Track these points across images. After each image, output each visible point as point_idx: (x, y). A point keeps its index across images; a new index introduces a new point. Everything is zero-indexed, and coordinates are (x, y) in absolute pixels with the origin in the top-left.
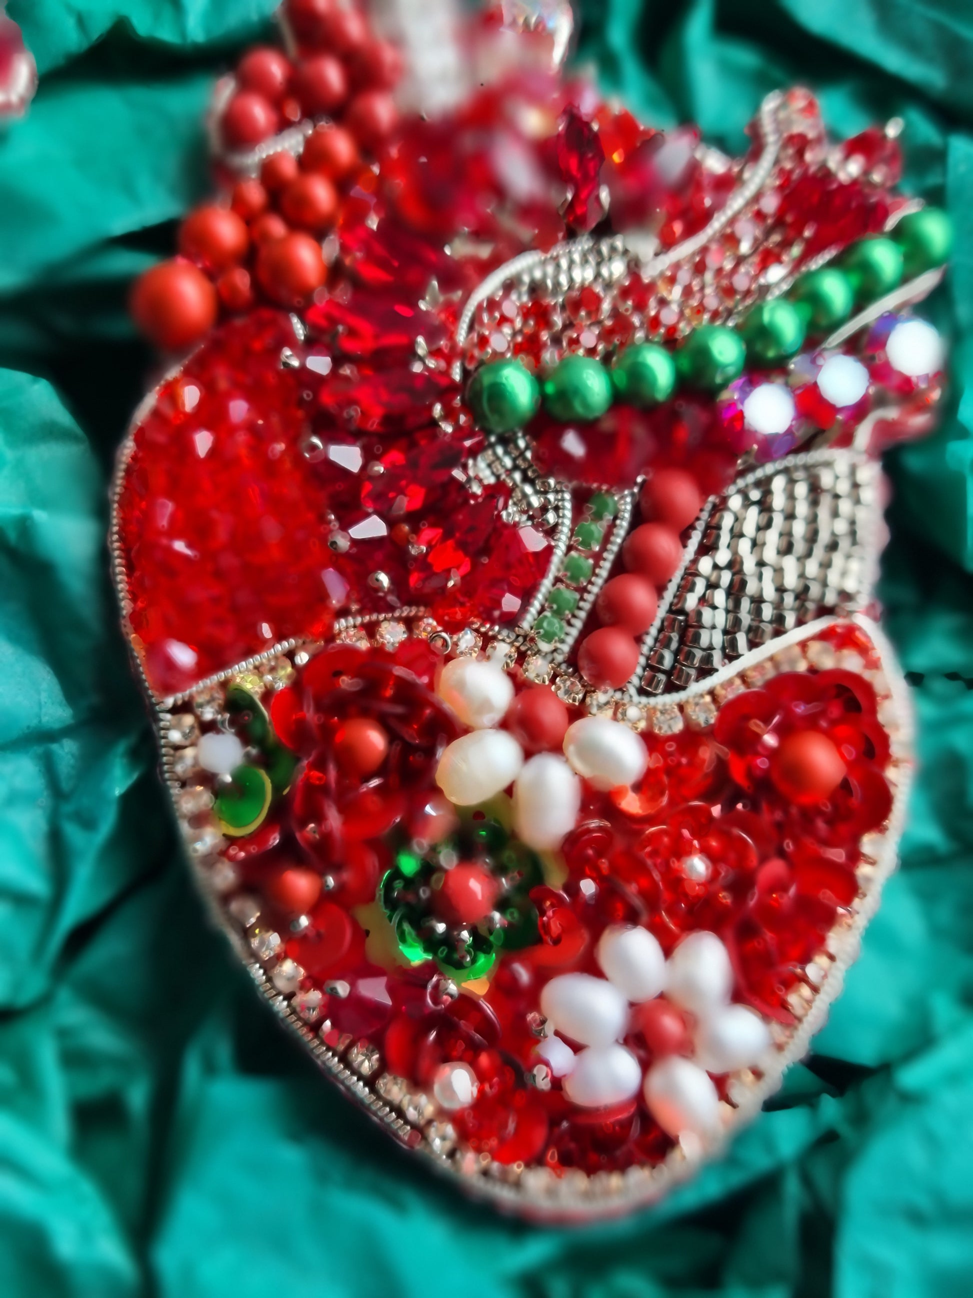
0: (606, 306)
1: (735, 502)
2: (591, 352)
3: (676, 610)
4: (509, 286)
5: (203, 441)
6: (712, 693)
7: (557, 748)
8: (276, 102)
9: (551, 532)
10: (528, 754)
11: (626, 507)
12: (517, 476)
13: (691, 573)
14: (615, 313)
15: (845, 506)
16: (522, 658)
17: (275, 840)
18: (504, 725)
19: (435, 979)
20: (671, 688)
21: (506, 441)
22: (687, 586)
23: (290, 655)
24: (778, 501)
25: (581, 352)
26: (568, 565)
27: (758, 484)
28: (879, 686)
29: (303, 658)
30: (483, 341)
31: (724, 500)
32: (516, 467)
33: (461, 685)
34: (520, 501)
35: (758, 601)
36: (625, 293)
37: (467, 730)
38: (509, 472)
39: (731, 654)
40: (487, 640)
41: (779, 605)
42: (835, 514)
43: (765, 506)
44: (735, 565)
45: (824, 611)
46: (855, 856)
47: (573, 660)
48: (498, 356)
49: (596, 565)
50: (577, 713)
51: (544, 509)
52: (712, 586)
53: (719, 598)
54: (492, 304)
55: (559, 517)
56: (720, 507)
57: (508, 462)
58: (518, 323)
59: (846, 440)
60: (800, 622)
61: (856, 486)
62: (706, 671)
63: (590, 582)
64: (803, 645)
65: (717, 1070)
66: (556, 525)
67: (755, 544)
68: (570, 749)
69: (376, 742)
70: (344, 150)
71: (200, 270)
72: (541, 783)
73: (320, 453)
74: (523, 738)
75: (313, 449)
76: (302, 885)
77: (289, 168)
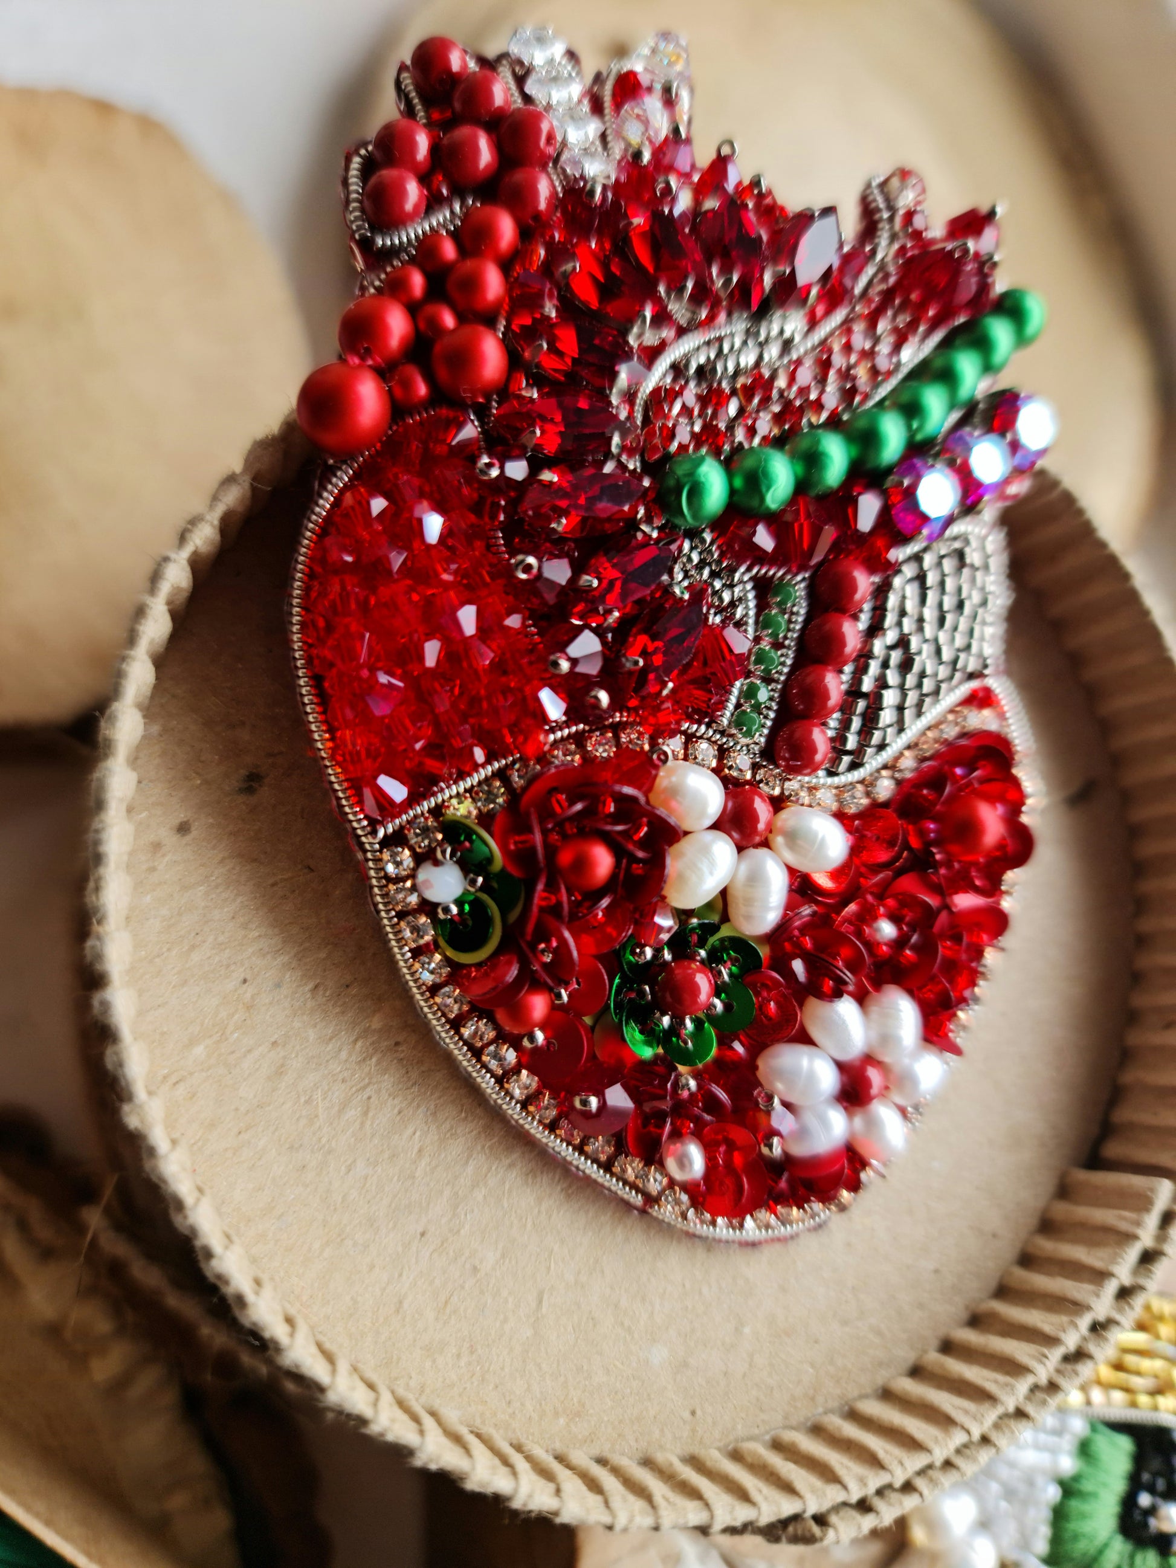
0: (776, 392)
2: (767, 440)
3: (854, 691)
4: (677, 371)
6: (885, 766)
7: (768, 841)
8: (425, 177)
10: (740, 849)
11: (801, 593)
12: (706, 572)
13: (865, 654)
14: (784, 398)
15: (980, 577)
16: (723, 753)
18: (719, 825)
19: (673, 1074)
20: (854, 766)
21: (691, 534)
22: (862, 668)
23: (501, 774)
24: (931, 579)
25: (756, 440)
26: (759, 657)
27: (913, 559)
28: (1012, 738)
30: (668, 434)
31: (888, 580)
32: (703, 562)
33: (674, 792)
34: (711, 596)
35: (921, 676)
37: (685, 834)
38: (697, 569)
39: (900, 726)
40: (690, 739)
41: (936, 677)
42: (973, 585)
44: (903, 642)
45: (969, 676)
47: (769, 750)
48: (683, 449)
49: (782, 654)
50: (778, 803)
51: (733, 602)
52: (885, 665)
53: (892, 677)
55: (745, 609)
56: (886, 587)
57: (695, 557)
58: (697, 411)
60: (951, 690)
61: (986, 556)
62: (882, 747)
63: (777, 671)
64: (953, 710)
66: (744, 617)
68: (779, 841)
69: (603, 861)
70: (506, 228)
71: (370, 366)
72: (755, 878)
73: (535, 571)
74: (735, 835)
75: (528, 568)
76: (539, 1005)
77: (449, 250)
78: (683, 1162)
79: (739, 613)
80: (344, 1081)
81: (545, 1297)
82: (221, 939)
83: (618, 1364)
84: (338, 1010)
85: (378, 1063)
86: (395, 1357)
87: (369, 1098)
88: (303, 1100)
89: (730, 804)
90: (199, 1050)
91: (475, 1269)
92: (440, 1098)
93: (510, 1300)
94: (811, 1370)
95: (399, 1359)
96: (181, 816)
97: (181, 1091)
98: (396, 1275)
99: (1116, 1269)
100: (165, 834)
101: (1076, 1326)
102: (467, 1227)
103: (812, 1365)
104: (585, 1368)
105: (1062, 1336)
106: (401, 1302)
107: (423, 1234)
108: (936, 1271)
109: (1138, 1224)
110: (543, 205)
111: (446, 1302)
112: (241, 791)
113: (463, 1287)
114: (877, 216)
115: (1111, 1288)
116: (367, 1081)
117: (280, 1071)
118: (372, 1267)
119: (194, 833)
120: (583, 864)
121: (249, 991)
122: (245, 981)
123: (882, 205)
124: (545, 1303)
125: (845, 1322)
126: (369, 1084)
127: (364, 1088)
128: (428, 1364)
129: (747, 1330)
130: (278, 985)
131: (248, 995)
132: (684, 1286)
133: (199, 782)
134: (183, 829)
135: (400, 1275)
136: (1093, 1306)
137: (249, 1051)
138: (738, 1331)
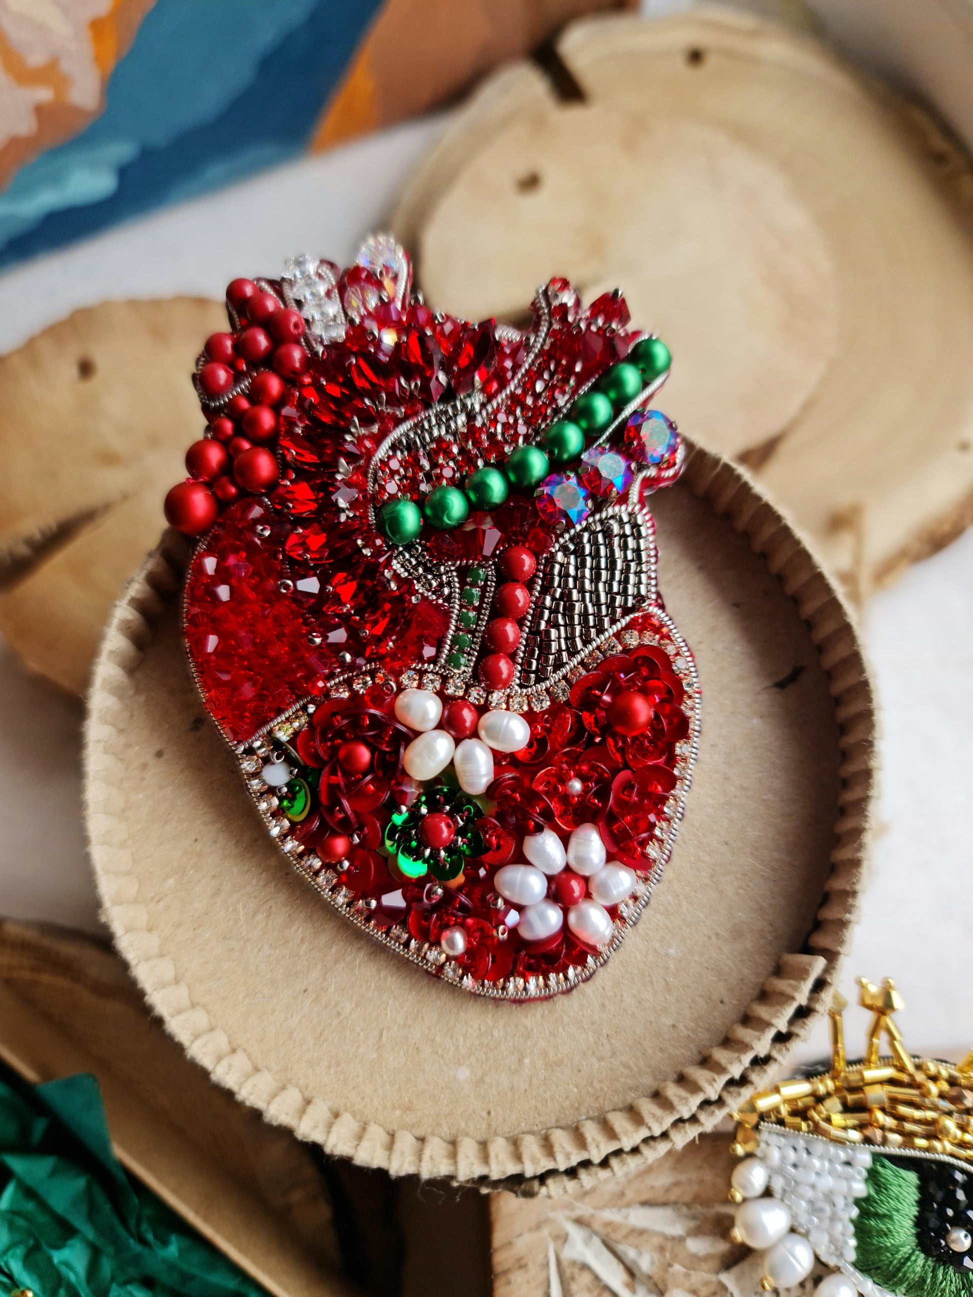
0: (455, 450)
1: (560, 557)
2: (452, 482)
3: (535, 631)
4: (393, 447)
5: (224, 592)
6: (565, 677)
7: (475, 734)
8: (231, 364)
9: (448, 599)
10: (458, 742)
11: (491, 572)
12: (421, 570)
13: (540, 607)
14: (462, 451)
15: (631, 543)
16: (444, 681)
17: (316, 824)
18: (440, 726)
19: (428, 886)
20: (538, 681)
21: (409, 547)
22: (538, 616)
23: (304, 709)
24: (587, 548)
25: (444, 482)
26: (461, 618)
27: (572, 539)
28: (671, 650)
29: (311, 709)
30: (383, 488)
31: (553, 556)
32: (419, 563)
33: (408, 707)
34: (425, 583)
35: (584, 615)
36: (466, 437)
37: (417, 734)
38: (415, 568)
39: (573, 651)
40: (421, 673)
41: (598, 616)
42: (624, 548)
43: (579, 552)
44: (566, 596)
45: (626, 611)
46: (672, 760)
47: (475, 676)
48: (392, 497)
49: (479, 613)
50: (482, 709)
51: (441, 585)
52: (554, 611)
53: (562, 619)
54: (384, 463)
55: (451, 588)
56: (551, 560)
57: (414, 562)
58: (402, 471)
59: (623, 499)
60: (613, 622)
61: (635, 526)
62: (559, 665)
63: (477, 625)
64: (617, 635)
65: (608, 904)
66: (451, 593)
67: (575, 578)
68: (482, 733)
69: (364, 754)
70: (275, 385)
71: (202, 482)
72: (469, 758)
73: (292, 588)
74: (453, 733)
75: (287, 587)
76: (340, 845)
77: (245, 404)
78: (452, 944)
79: (446, 591)
80: (255, 897)
81: (384, 1034)
82: (182, 816)
83: (435, 1078)
84: (250, 855)
85: (275, 886)
86: (290, 1066)
87: (271, 907)
88: (231, 909)
89: (446, 713)
90: (171, 882)
91: (339, 1014)
92: (314, 906)
93: (362, 1034)
94: (576, 1090)
95: (292, 1068)
96: (158, 747)
97: (161, 905)
98: (289, 1016)
99: (775, 1021)
100: (149, 758)
101: (740, 1061)
102: (333, 987)
103: (577, 1087)
104: (412, 1079)
105: (729, 1067)
106: (292, 1033)
107: (305, 991)
108: (674, 1026)
109: (796, 989)
110: (298, 365)
111: (321, 1034)
112: (191, 730)
113: (331, 1025)
114: (541, 312)
115: (771, 1033)
116: (269, 897)
117: (217, 893)
118: (274, 1011)
119: (165, 757)
120: (351, 758)
121: (198, 846)
122: (196, 840)
123: (544, 305)
124: (384, 1039)
125: (601, 1059)
126: (271, 898)
127: (267, 901)
128: (310, 1071)
129: (527, 1061)
130: (215, 842)
131: (198, 848)
132: (480, 1029)
133: (167, 726)
134: (159, 754)
135: (292, 1016)
136: (754, 1046)
137: (199, 881)
138: (520, 1061)
